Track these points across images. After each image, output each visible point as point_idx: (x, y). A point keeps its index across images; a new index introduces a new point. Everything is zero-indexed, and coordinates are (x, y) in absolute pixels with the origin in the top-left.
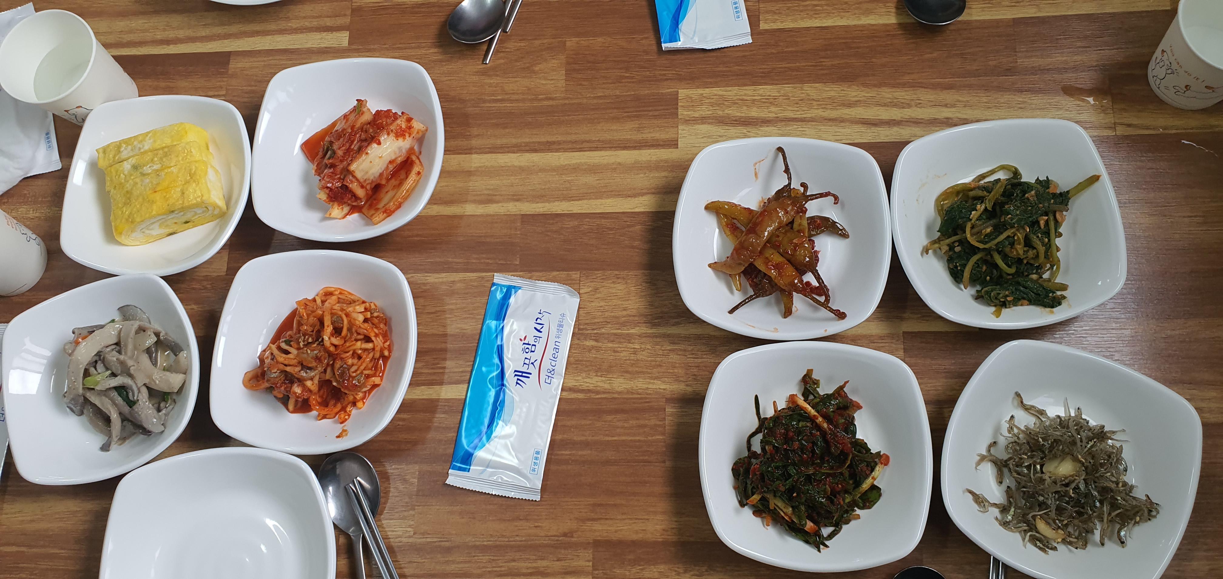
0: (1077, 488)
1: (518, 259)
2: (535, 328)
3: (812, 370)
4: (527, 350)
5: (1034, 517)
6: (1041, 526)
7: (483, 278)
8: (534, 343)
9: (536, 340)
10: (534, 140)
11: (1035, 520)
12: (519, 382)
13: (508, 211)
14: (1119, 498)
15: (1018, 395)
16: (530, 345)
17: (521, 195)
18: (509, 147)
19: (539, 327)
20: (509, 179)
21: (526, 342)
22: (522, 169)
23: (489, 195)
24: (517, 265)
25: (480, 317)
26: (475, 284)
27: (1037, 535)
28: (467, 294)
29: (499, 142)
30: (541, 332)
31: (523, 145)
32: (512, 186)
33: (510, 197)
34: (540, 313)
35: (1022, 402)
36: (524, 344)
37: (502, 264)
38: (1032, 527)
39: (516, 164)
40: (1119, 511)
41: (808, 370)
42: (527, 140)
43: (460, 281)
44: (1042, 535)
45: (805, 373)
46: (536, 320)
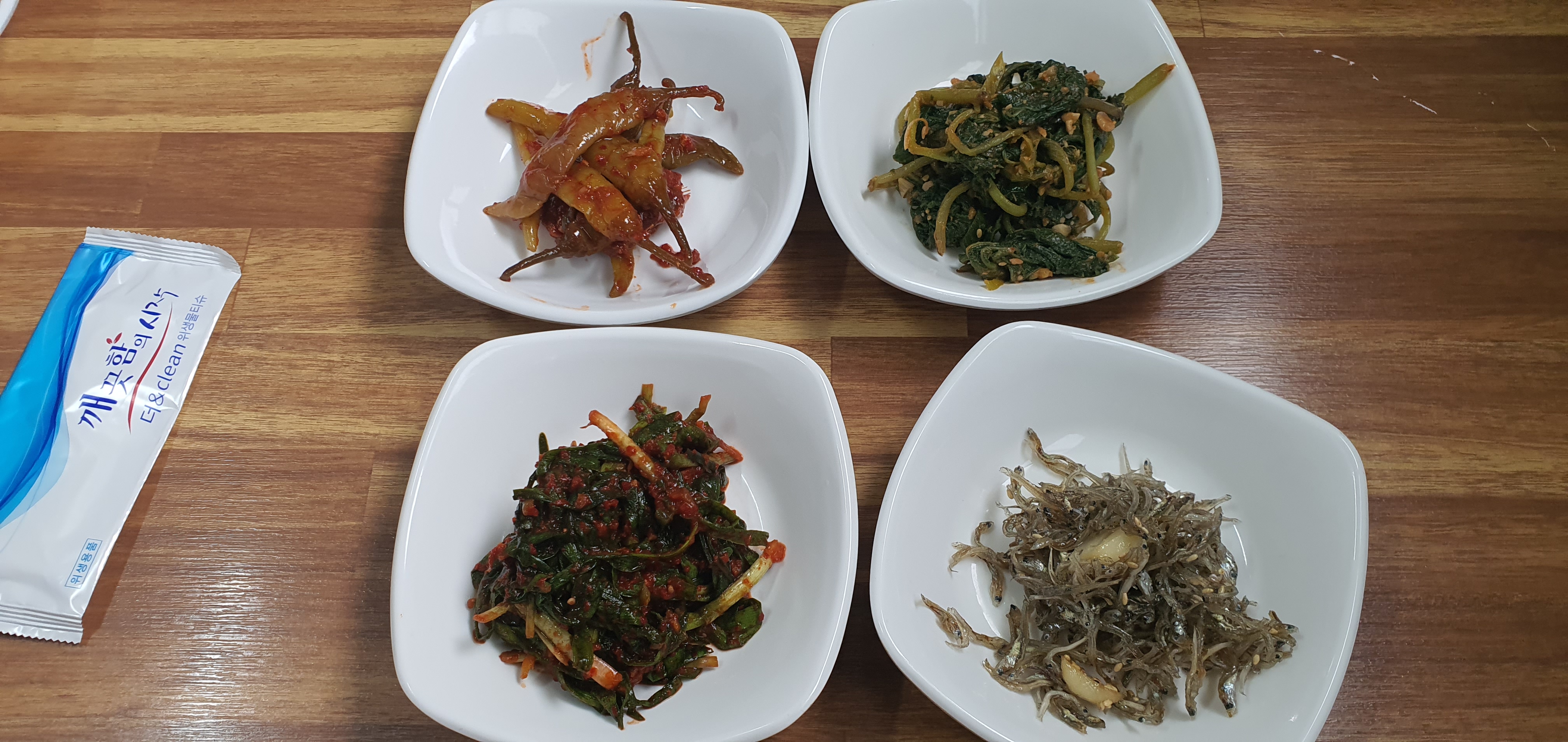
0: (1135, 592)
1: (140, 206)
2: (142, 321)
3: (651, 386)
4: (117, 360)
5: (1058, 657)
6: (1072, 674)
7: (64, 236)
8: (135, 348)
9: (138, 342)
10: (212, 20)
11: (1060, 664)
12: (87, 416)
13: (140, 128)
14: (1221, 618)
15: (1032, 435)
16: (125, 350)
17: (170, 103)
18: (163, 29)
19: (149, 319)
20: (153, 78)
21: (117, 345)
22: (180, 63)
23: (109, 101)
24: (136, 215)
25: (42, 302)
26: (46, 246)
27: (1066, 696)
28: (26, 262)
29: (148, 21)
30: (152, 328)
31: (191, 26)
32: (156, 88)
33: (148, 106)
34: (158, 295)
35: (1040, 450)
36: (113, 348)
37: (107, 214)
38: (1056, 681)
39: (173, 54)
40: (1221, 646)
41: (644, 386)
42: (200, 19)
43: (20, 241)
44: (1076, 696)
45: (638, 392)
46: (147, 307)
